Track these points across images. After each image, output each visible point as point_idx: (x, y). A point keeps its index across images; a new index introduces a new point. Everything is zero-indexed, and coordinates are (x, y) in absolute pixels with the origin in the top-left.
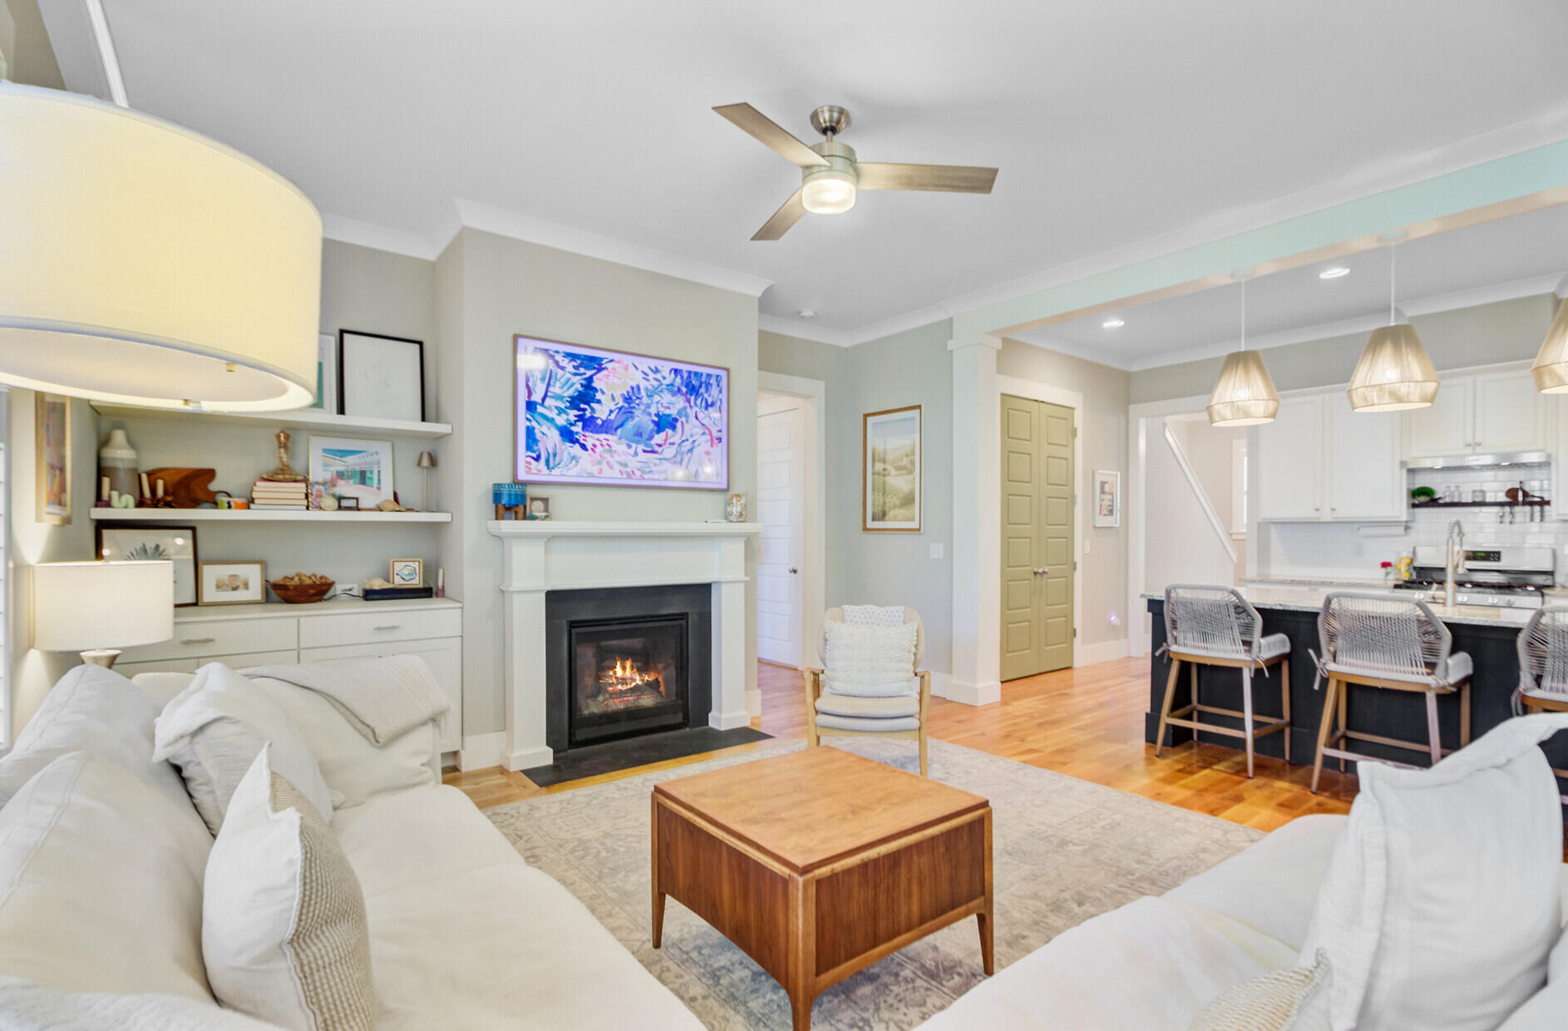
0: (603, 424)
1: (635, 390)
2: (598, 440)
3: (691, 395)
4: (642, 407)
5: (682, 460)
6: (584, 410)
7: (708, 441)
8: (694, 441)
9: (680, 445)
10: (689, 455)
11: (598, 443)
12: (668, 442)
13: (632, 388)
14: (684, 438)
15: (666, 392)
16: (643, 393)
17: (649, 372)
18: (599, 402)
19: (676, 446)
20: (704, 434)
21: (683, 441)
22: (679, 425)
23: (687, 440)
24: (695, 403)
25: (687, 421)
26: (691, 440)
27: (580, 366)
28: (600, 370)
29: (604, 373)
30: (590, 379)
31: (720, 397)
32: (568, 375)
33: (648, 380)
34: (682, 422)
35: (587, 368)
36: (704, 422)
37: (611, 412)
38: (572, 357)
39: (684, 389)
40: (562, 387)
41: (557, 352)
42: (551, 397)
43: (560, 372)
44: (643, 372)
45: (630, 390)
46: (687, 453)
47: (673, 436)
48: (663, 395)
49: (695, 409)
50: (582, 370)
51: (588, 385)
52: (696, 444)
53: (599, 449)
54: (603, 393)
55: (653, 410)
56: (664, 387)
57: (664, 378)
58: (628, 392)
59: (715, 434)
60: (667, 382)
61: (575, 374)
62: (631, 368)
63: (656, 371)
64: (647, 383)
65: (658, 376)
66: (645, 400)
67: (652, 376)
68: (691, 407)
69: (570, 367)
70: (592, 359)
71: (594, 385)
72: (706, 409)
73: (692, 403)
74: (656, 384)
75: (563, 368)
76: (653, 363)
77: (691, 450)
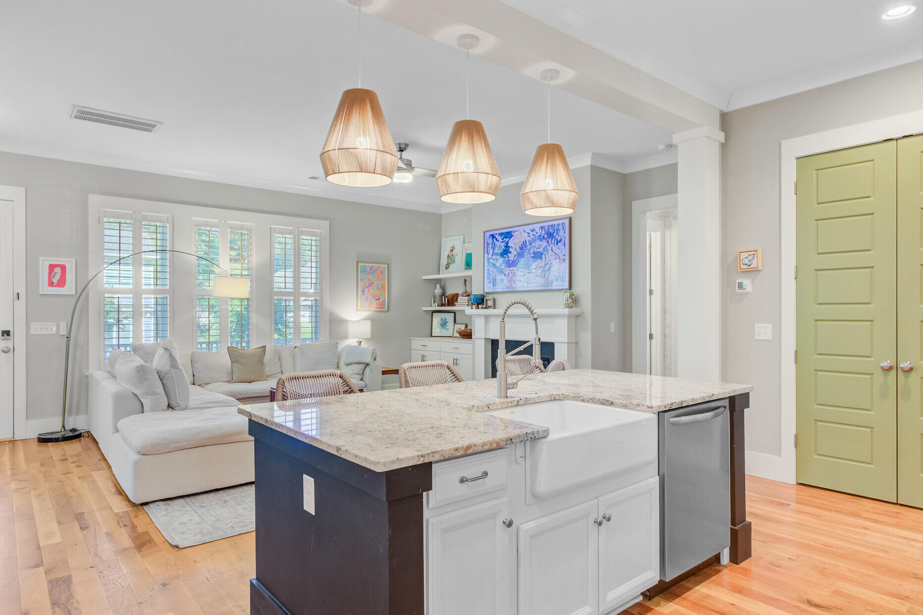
0: (512, 263)
1: (524, 243)
2: (510, 270)
3: (549, 239)
4: (527, 251)
5: (545, 275)
6: (506, 257)
7: (558, 262)
8: (551, 264)
9: (544, 266)
10: (549, 271)
11: (510, 272)
12: (539, 266)
13: (523, 242)
14: (546, 263)
15: (537, 240)
16: (527, 243)
17: (530, 232)
18: (510, 252)
19: (542, 268)
20: (556, 258)
21: (546, 264)
22: (543, 256)
23: (547, 264)
24: (552, 243)
25: (547, 253)
26: (549, 263)
27: (504, 238)
28: (511, 237)
29: (513, 238)
30: (507, 243)
31: (564, 235)
32: (500, 243)
33: (530, 236)
34: (545, 254)
35: (506, 238)
36: (555, 252)
37: (515, 256)
38: (501, 234)
39: (546, 236)
40: (498, 249)
41: (496, 234)
42: (495, 255)
43: (497, 242)
44: (528, 233)
45: (522, 243)
46: (548, 271)
47: (541, 262)
48: (536, 242)
49: (551, 245)
50: (505, 239)
51: (507, 246)
52: (552, 265)
53: (510, 275)
54: (512, 248)
55: (532, 251)
56: (537, 237)
57: (537, 233)
58: (521, 245)
59: (562, 257)
60: (538, 235)
61: (502, 242)
62: (523, 232)
63: (533, 230)
64: (529, 238)
65: (534, 233)
66: (529, 247)
67: (531, 233)
68: (549, 245)
69: (501, 240)
70: (508, 233)
71: (509, 245)
72: (557, 244)
73: (550, 243)
74: (532, 237)
75: (498, 241)
76: (531, 227)
77: (549, 269)
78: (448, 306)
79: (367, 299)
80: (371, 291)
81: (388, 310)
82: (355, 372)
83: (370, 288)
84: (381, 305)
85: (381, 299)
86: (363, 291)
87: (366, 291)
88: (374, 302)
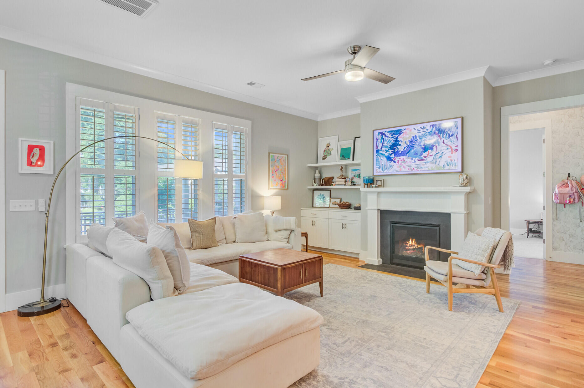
0: (401, 153)
1: (415, 138)
2: (400, 159)
3: (440, 134)
4: (417, 144)
5: (436, 161)
6: (395, 149)
7: (450, 151)
8: (443, 153)
9: (435, 155)
10: (440, 159)
11: (400, 160)
12: (429, 155)
13: (413, 137)
14: (437, 152)
15: (428, 135)
16: (418, 138)
17: (420, 129)
18: (400, 145)
19: (433, 156)
20: (448, 149)
21: (437, 154)
22: (434, 147)
23: (439, 153)
24: (443, 137)
25: (439, 145)
26: (441, 153)
27: (393, 134)
28: (400, 134)
29: (402, 134)
30: (397, 138)
31: (457, 131)
32: (389, 139)
33: (420, 133)
34: (436, 146)
35: (395, 134)
36: (447, 144)
37: (405, 148)
38: (390, 132)
39: (437, 132)
40: (387, 143)
41: (386, 132)
42: (384, 147)
43: (387, 138)
44: (418, 130)
45: (412, 138)
46: (439, 158)
47: (432, 152)
48: (427, 137)
49: (443, 139)
50: (394, 136)
51: (396, 140)
52: (443, 154)
53: (400, 162)
54: (402, 142)
55: (422, 144)
56: (427, 133)
57: (427, 130)
58: (411, 139)
59: (454, 148)
60: (429, 131)
61: (392, 138)
62: (413, 130)
63: (424, 128)
64: (419, 134)
65: (425, 130)
66: (419, 140)
67: (422, 130)
68: (441, 139)
69: (390, 136)
70: (397, 131)
71: (398, 140)
72: (449, 138)
73: (441, 137)
74: (423, 133)
75: (387, 137)
76: (422, 125)
77: (441, 157)
78: (325, 185)
79: (275, 181)
80: (278, 174)
81: (288, 189)
82: (284, 237)
83: (277, 172)
84: (283, 185)
85: (284, 180)
86: (273, 175)
87: (275, 175)
88: (279, 182)
